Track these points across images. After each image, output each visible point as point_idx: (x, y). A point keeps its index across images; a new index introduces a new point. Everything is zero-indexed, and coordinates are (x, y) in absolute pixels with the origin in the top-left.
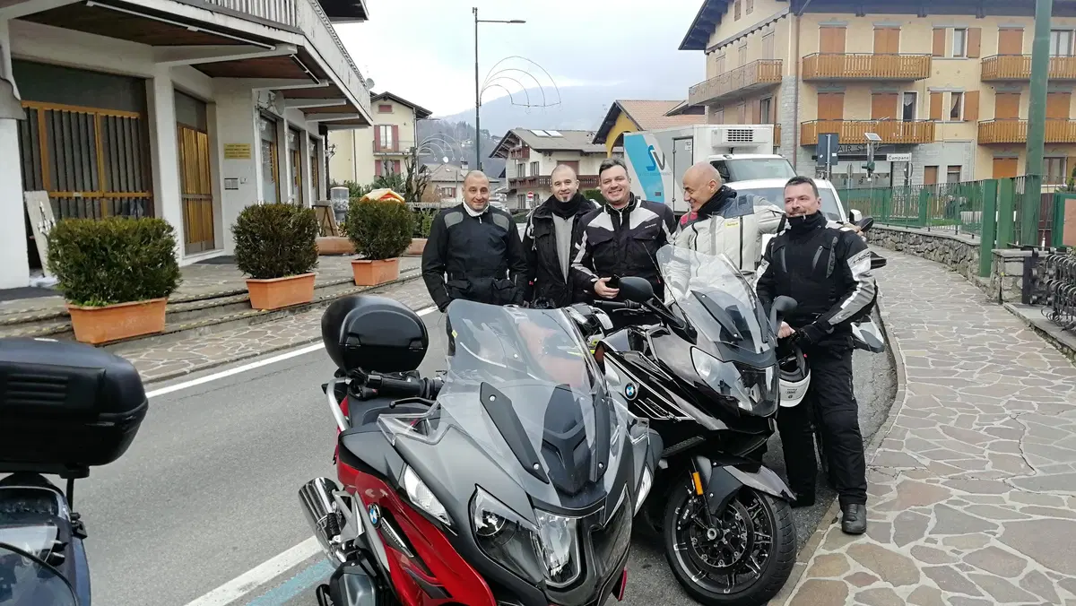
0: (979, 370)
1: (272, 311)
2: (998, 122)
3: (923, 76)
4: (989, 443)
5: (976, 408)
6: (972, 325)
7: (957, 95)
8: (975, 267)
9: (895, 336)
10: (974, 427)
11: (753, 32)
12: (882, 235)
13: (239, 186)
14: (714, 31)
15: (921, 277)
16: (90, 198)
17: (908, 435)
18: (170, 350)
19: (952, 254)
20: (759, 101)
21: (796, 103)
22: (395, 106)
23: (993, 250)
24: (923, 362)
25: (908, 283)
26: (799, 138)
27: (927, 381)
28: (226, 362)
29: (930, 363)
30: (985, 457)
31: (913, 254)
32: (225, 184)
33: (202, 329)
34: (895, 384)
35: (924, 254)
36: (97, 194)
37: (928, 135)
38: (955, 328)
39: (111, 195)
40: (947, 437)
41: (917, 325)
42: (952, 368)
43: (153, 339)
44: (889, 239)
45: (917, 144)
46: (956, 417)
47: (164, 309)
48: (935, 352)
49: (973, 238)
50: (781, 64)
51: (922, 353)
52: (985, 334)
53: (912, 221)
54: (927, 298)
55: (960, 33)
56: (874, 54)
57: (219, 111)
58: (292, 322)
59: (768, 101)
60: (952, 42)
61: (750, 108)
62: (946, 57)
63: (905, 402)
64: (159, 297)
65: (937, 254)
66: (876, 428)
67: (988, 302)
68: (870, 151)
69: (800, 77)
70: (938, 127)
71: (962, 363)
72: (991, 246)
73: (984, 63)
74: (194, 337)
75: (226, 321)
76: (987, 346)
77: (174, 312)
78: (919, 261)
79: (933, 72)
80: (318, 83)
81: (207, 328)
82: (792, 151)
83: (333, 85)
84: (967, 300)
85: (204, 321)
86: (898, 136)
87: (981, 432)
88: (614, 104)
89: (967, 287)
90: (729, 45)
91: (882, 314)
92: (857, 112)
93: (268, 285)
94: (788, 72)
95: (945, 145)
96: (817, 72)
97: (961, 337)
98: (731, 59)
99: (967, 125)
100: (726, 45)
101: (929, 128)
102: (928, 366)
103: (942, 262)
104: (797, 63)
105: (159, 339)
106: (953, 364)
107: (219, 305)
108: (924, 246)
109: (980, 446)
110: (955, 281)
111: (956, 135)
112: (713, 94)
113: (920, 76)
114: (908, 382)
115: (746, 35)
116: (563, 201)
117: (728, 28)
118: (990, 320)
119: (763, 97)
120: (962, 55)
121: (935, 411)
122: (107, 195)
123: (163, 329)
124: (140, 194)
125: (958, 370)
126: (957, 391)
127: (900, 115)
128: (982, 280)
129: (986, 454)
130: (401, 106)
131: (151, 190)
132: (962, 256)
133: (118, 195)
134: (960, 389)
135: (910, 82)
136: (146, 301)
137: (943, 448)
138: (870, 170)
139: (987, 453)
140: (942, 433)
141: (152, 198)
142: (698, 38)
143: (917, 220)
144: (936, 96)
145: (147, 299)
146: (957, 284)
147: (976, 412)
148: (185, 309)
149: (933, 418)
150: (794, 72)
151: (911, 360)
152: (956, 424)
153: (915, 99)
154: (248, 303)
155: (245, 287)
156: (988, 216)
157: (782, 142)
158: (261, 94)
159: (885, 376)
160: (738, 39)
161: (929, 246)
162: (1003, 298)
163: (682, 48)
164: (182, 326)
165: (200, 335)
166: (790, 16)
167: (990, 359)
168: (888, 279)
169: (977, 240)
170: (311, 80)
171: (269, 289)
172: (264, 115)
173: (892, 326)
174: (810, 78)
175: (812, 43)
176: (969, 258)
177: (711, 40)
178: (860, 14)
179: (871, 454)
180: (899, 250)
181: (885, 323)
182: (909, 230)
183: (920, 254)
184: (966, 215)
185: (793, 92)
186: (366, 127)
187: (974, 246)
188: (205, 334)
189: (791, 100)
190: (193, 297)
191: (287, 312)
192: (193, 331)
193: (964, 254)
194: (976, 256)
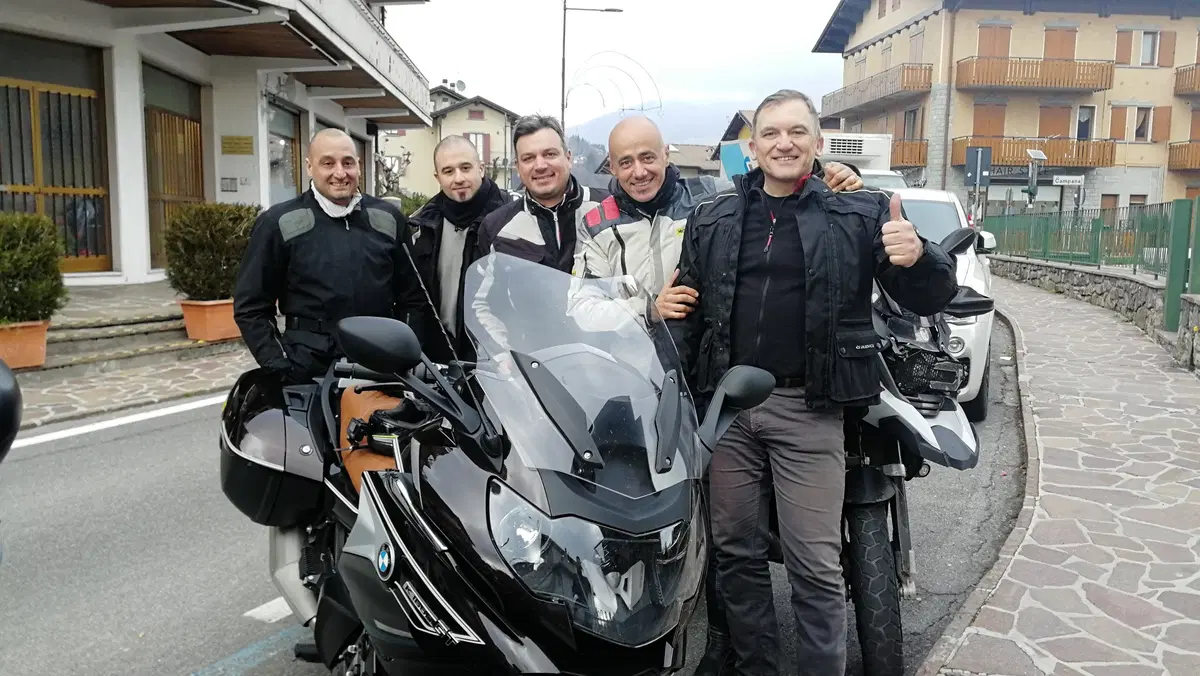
0: (1153, 478)
1: (214, 343)
2: (1195, 144)
3: (1103, 87)
4: (1165, 626)
5: (1147, 551)
6: (1148, 401)
7: (1144, 111)
8: (1157, 318)
9: (1033, 413)
10: (1143, 589)
11: (899, 32)
12: (1039, 272)
13: (239, 187)
14: (854, 31)
15: (1083, 328)
16: (21, 193)
17: (1026, 601)
18: (44, 391)
19: (1127, 299)
20: (903, 113)
21: (948, 115)
22: (487, 112)
23: (1182, 296)
24: (1070, 458)
25: (1064, 336)
26: (949, 157)
27: (1072, 492)
28: (103, 412)
29: (1080, 461)
30: (1155, 660)
31: (1077, 298)
32: (222, 185)
33: (105, 364)
34: (1021, 494)
35: (1090, 298)
36: (30, 189)
37: (1107, 157)
38: (1123, 404)
39: (50, 190)
40: (1092, 607)
41: (1068, 397)
42: (1113, 471)
43: (28, 375)
44: (1048, 278)
45: (1093, 169)
46: (1111, 566)
47: (44, 336)
48: (1090, 441)
49: (1156, 278)
50: (931, 70)
51: (1068, 443)
52: (1167, 416)
53: (1080, 257)
54: (1090, 359)
55: (1150, 37)
56: (1045, 59)
57: (217, 96)
58: (237, 358)
59: (914, 112)
60: (1141, 47)
61: (892, 120)
62: (1131, 65)
63: (1030, 531)
64: (35, 319)
65: (1108, 298)
66: (977, 576)
67: (1174, 367)
68: (1032, 173)
69: (953, 85)
70: (1119, 148)
71: (1129, 463)
72: (1181, 289)
73: (1179, 74)
74: (92, 374)
75: (142, 354)
76: (1169, 436)
77: (71, 340)
78: (1083, 307)
79: (1116, 82)
80: (336, 65)
81: (113, 363)
82: (940, 173)
83: (358, 69)
84: (1143, 363)
85: (108, 354)
86: (1071, 157)
87: (1153, 601)
88: (737, 115)
89: (1145, 344)
90: (871, 47)
91: (1021, 377)
92: (1021, 129)
93: (207, 310)
94: (940, 79)
95: (1129, 170)
96: (973, 79)
97: (1133, 419)
98: (874, 62)
99: (1155, 147)
100: (867, 48)
101: (1108, 149)
102: (1077, 466)
103: (1114, 309)
104: (951, 68)
105: (38, 376)
106: (1114, 465)
107: (137, 333)
108: (1092, 288)
109: (1146, 631)
110: (1129, 335)
111: (1142, 158)
112: (851, 103)
113: (1099, 87)
114: (1042, 493)
115: (890, 36)
116: (457, 198)
117: (870, 27)
118: (1176, 395)
119: (909, 108)
120: (1152, 63)
121: (1077, 552)
122: (45, 190)
123: (42, 362)
124: (91, 192)
125: (1122, 475)
126: (1117, 513)
127: (1074, 132)
128: (1167, 336)
129: (1158, 653)
130: (496, 113)
131: (107, 188)
132: (1140, 303)
133: (60, 190)
134: (1124, 509)
135: (1086, 93)
136: (13, 325)
137: (1083, 634)
138: (1032, 194)
139: (1161, 647)
140: (1084, 600)
141: (107, 196)
142: (834, 39)
143: (1086, 257)
144: (1119, 112)
145: (16, 321)
146: (1131, 339)
147: (1148, 558)
148: (86, 336)
149: (1070, 566)
150: (946, 79)
151: (1052, 455)
152: (1109, 582)
153: (1093, 115)
154: (183, 332)
155: (178, 311)
156: (1178, 254)
157: (929, 160)
158: (269, 75)
159: (1010, 478)
160: (882, 40)
161: (1098, 288)
162: (1195, 363)
163: (817, 49)
164: (74, 359)
165: (103, 371)
166: (944, 13)
167: (1173, 457)
168: (1038, 330)
169: (1162, 281)
170: (327, 62)
171: (208, 315)
172: (274, 102)
173: (1032, 398)
174: (964, 86)
175: (969, 46)
176: (1150, 305)
177: (850, 40)
178: (1029, 12)
179: (953, 640)
180: (1061, 292)
181: (1022, 392)
182: (1073, 267)
183: (1086, 298)
184: (1149, 253)
185: (945, 102)
186: (423, 127)
187: (1157, 289)
188: (109, 371)
189: (941, 113)
190: (107, 321)
191: (237, 345)
192: (91, 367)
193: (1143, 300)
194: (1160, 303)
